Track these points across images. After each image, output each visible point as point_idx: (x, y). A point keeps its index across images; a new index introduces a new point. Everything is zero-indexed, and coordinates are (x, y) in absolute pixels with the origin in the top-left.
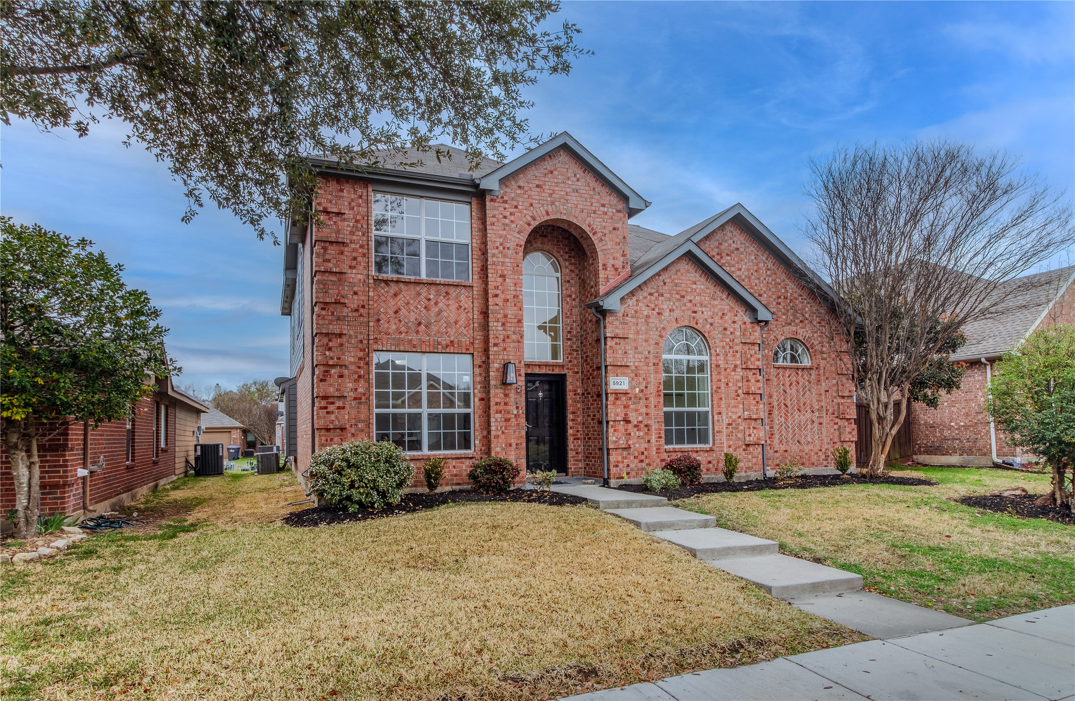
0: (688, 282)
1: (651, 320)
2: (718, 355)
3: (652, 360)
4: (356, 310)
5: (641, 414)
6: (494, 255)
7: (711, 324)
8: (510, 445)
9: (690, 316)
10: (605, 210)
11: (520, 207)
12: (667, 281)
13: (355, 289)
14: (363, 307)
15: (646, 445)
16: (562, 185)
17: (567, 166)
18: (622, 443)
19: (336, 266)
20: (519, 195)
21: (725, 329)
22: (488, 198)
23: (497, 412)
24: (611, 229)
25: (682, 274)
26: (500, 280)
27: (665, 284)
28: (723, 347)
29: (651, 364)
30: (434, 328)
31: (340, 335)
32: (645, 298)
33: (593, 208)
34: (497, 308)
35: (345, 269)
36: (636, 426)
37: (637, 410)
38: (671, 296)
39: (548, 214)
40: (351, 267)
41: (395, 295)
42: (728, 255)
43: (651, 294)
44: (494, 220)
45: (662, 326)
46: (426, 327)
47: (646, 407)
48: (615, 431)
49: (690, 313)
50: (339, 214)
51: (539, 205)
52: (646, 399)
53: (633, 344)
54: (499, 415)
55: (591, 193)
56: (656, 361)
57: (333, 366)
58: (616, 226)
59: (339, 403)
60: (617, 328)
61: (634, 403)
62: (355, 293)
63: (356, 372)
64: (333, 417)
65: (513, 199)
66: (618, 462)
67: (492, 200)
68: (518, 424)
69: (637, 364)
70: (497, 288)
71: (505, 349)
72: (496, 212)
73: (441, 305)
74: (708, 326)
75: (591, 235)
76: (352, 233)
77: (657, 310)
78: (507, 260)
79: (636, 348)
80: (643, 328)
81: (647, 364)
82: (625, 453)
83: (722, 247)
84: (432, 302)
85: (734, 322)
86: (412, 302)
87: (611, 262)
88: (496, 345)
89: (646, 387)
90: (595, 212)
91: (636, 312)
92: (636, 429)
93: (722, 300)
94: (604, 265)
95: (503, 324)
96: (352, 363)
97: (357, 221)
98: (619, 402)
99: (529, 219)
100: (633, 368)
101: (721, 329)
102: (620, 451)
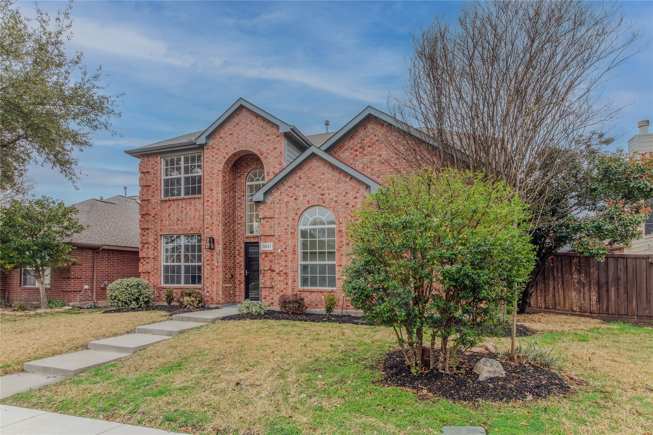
0: (318, 174)
1: (290, 204)
2: (341, 223)
3: (290, 230)
4: (154, 217)
5: (282, 266)
6: (207, 179)
7: (336, 202)
8: (214, 283)
9: (319, 198)
10: (269, 138)
11: (220, 149)
12: (302, 176)
13: (154, 206)
14: (156, 214)
15: (285, 286)
16: (243, 130)
17: (247, 118)
18: (268, 284)
19: (146, 197)
20: (220, 142)
21: (347, 204)
22: (205, 148)
23: (207, 265)
24: (272, 149)
25: (313, 170)
26: (210, 192)
27: (300, 178)
28: (345, 217)
29: (289, 233)
30: (184, 222)
31: (148, 229)
32: (287, 190)
33: (262, 139)
34: (208, 207)
35: (149, 197)
36: (278, 274)
37: (279, 264)
38: (305, 186)
39: (235, 149)
40: (153, 196)
41: (169, 207)
42: (369, 147)
43: (290, 187)
44: (208, 159)
45: (297, 207)
46: (181, 221)
47: (286, 261)
48: (263, 276)
49: (319, 196)
50: (148, 172)
51: (230, 146)
52: (286, 256)
53: (277, 221)
54: (209, 266)
55: (261, 129)
56: (293, 231)
57: (145, 243)
58: (276, 146)
59: (147, 261)
60: (266, 212)
61: (277, 259)
62: (154, 208)
63: (154, 246)
64: (144, 267)
65: (217, 145)
66: (266, 296)
67: (207, 149)
68: (218, 271)
69: (279, 234)
70: (208, 197)
71: (211, 230)
72: (208, 155)
73: (187, 209)
74: (333, 203)
75: (260, 156)
76: (153, 180)
77: (294, 197)
78: (213, 180)
79: (279, 224)
80: (284, 210)
81: (287, 234)
82: (271, 290)
83: (364, 142)
84: (184, 209)
85: (355, 198)
86: (175, 210)
87: (272, 170)
88: (207, 228)
89: (286, 248)
90: (262, 141)
91: (280, 200)
92: (278, 275)
93: (345, 182)
94: (268, 173)
95: (211, 216)
96: (152, 242)
97: (154, 174)
98: (267, 258)
99: (225, 154)
100: (277, 236)
101: (344, 204)
102: (268, 289)
